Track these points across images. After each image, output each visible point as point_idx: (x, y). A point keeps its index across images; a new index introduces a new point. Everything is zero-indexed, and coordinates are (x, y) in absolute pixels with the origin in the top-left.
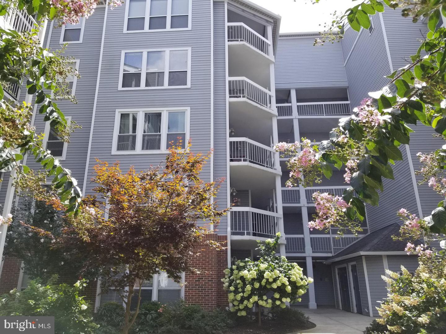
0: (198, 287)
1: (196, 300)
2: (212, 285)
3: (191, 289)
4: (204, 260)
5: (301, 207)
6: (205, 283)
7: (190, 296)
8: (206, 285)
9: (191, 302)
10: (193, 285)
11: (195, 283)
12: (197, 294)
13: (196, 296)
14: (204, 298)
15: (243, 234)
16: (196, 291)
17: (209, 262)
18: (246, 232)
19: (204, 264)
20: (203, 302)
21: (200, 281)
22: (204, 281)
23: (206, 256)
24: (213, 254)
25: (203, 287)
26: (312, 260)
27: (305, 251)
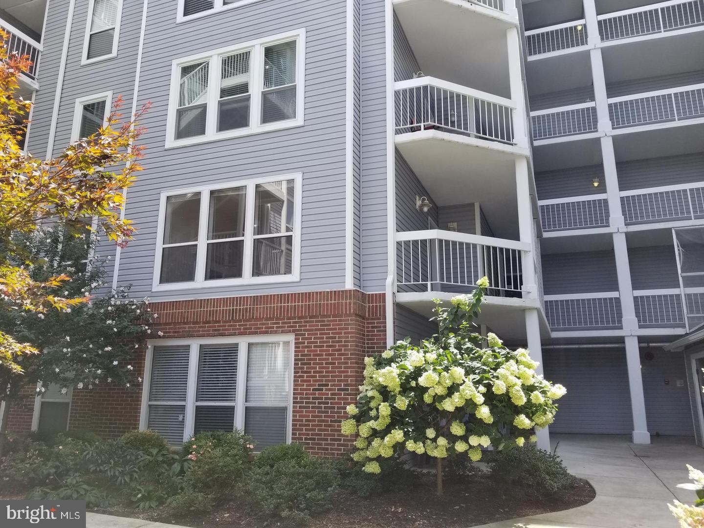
0: (319, 403)
1: (314, 430)
2: (347, 399)
3: (304, 407)
4: (330, 346)
5: (610, 235)
6: (332, 394)
7: (302, 421)
8: (334, 399)
9: (304, 434)
10: (309, 398)
11: (311, 394)
12: (317, 416)
13: (314, 421)
14: (330, 426)
15: (423, 288)
16: (314, 412)
17: (340, 350)
18: (429, 283)
19: (330, 355)
20: (329, 435)
21: (322, 390)
22: (330, 390)
23: (335, 338)
24: (349, 333)
25: (328, 403)
26: (639, 342)
27: (622, 326)
